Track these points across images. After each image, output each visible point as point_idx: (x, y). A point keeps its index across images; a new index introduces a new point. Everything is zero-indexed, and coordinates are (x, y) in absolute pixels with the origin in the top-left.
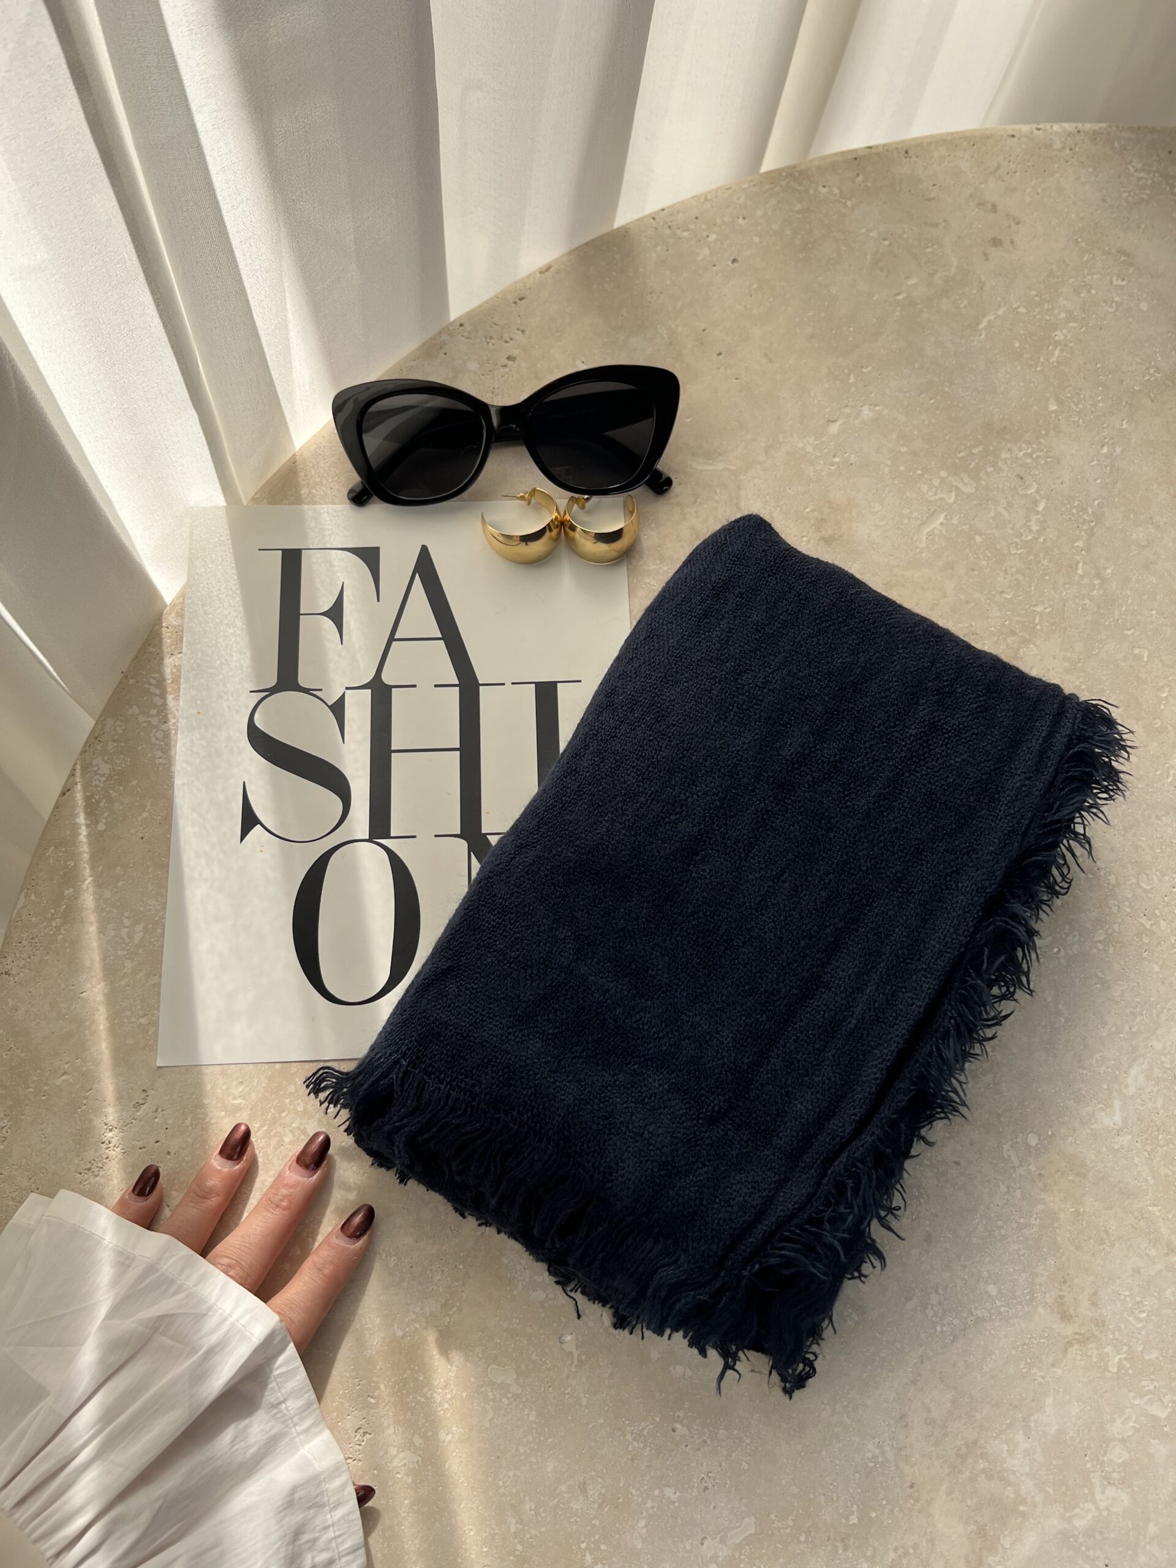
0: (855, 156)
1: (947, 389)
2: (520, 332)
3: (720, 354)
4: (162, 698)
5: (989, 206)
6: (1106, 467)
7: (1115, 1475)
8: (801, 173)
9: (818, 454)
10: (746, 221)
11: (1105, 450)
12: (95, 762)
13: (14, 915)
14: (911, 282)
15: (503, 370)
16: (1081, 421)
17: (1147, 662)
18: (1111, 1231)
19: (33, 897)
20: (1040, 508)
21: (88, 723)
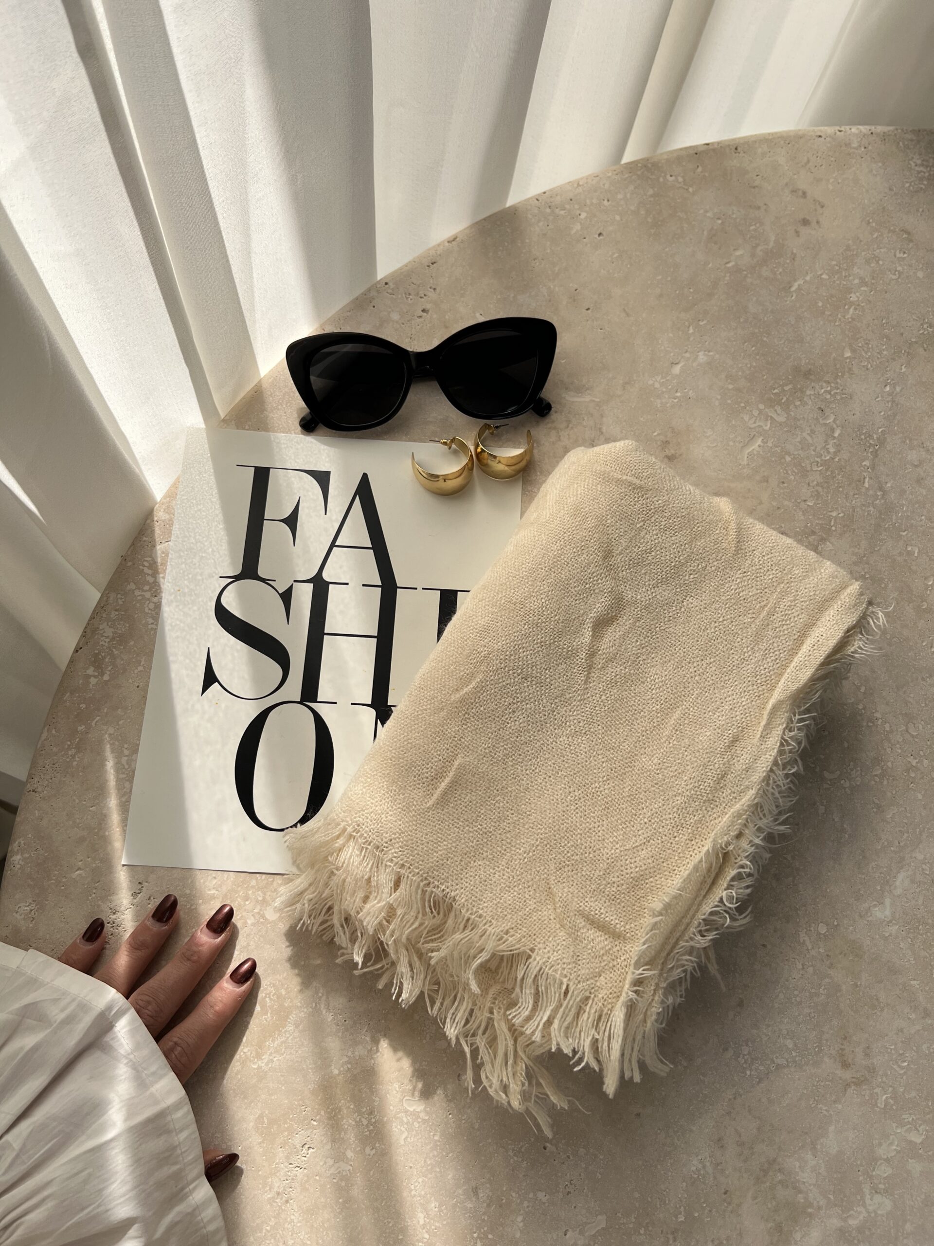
0: (695, 152)
1: (765, 339)
2: (432, 290)
3: (588, 309)
4: (153, 577)
5: (800, 193)
6: (888, 402)
7: (882, 1186)
8: (654, 164)
9: (664, 390)
10: (610, 202)
11: (888, 388)
12: (101, 627)
13: (39, 746)
14: (738, 253)
15: (418, 320)
16: (869, 366)
17: (917, 557)
18: (881, 1000)
19: (54, 732)
20: (836, 435)
21: (95, 596)
